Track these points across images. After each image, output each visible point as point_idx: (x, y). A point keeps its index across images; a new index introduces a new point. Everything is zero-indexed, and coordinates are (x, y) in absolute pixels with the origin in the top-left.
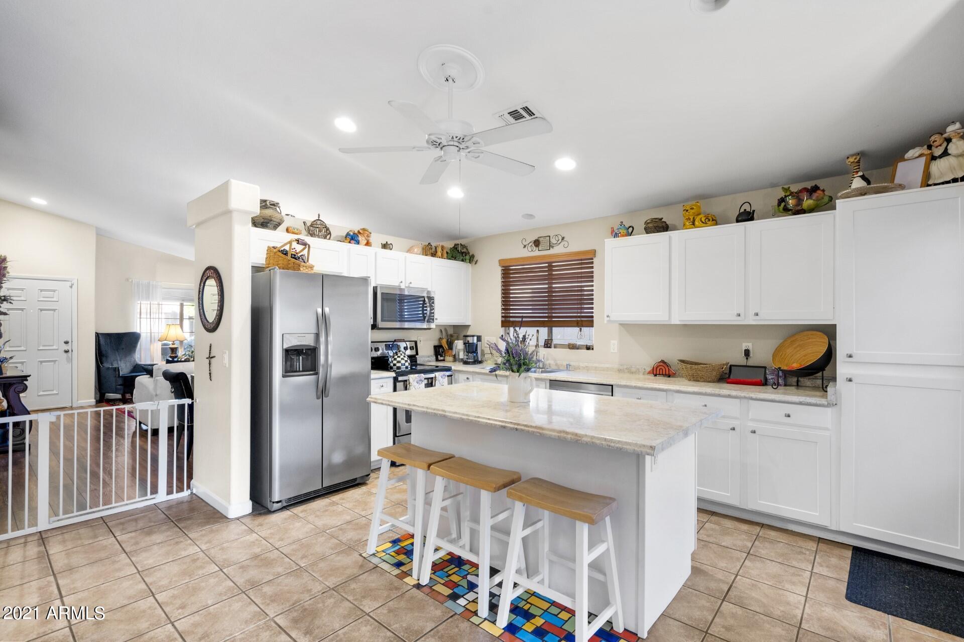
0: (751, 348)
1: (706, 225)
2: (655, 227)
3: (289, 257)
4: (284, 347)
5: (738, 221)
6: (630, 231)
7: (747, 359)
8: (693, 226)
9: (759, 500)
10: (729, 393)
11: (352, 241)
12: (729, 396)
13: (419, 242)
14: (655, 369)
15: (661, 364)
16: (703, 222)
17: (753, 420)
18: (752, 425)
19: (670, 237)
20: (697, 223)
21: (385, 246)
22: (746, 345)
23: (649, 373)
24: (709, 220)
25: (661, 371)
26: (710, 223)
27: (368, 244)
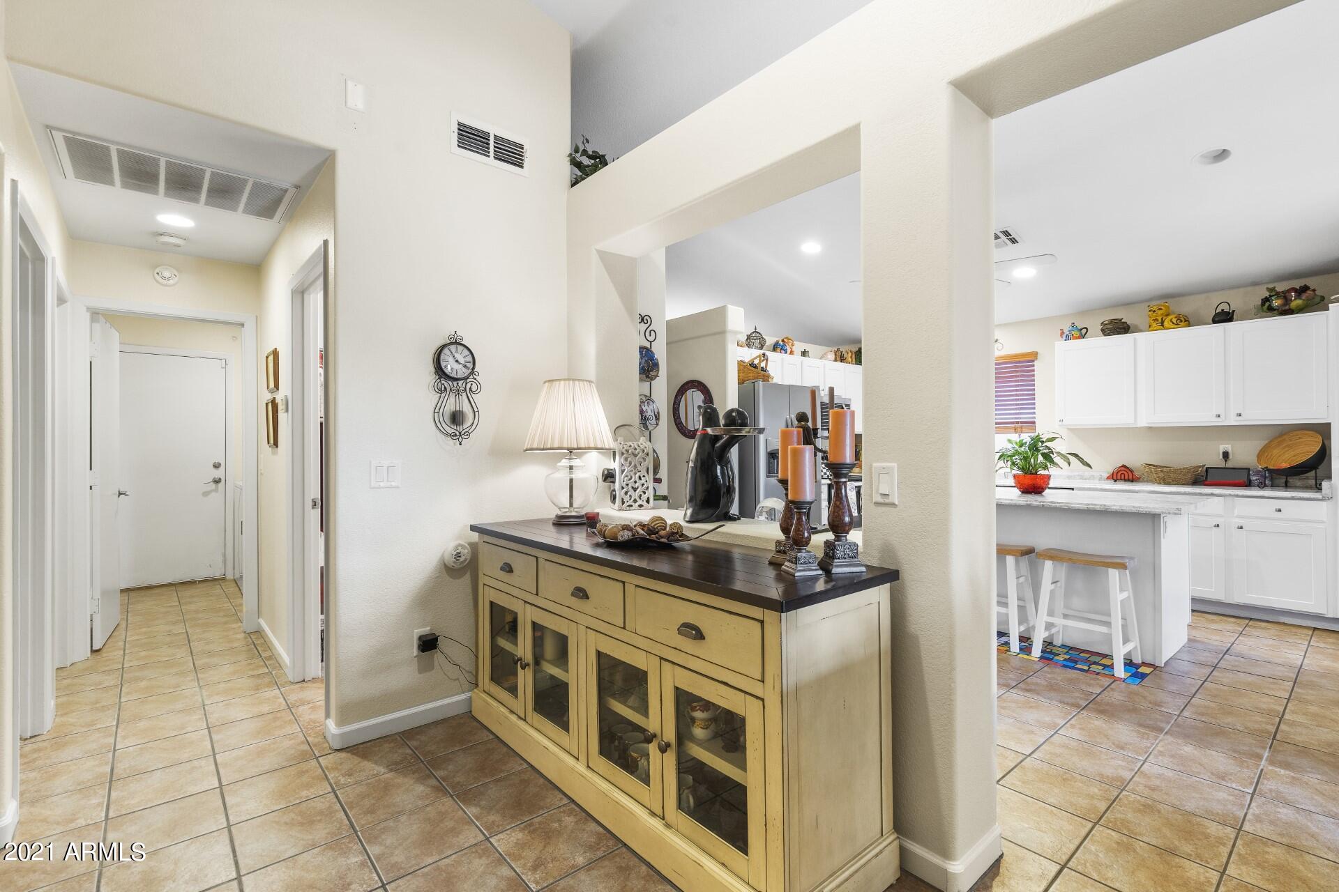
0: (1230, 451)
1: (1176, 326)
2: (1115, 329)
3: (759, 370)
4: (768, 451)
5: (1214, 322)
6: (1082, 333)
7: (1226, 461)
8: (1162, 327)
9: (1248, 593)
10: (1212, 492)
11: (782, 351)
12: (1212, 495)
13: (830, 349)
14: (1115, 474)
15: (1123, 468)
16: (1173, 323)
17: (1239, 517)
18: (1240, 522)
19: (1135, 339)
20: (1166, 324)
21: (804, 353)
22: (1222, 448)
23: (1108, 478)
24: (1181, 321)
25: (1123, 476)
26: (1182, 324)
27: (792, 353)
